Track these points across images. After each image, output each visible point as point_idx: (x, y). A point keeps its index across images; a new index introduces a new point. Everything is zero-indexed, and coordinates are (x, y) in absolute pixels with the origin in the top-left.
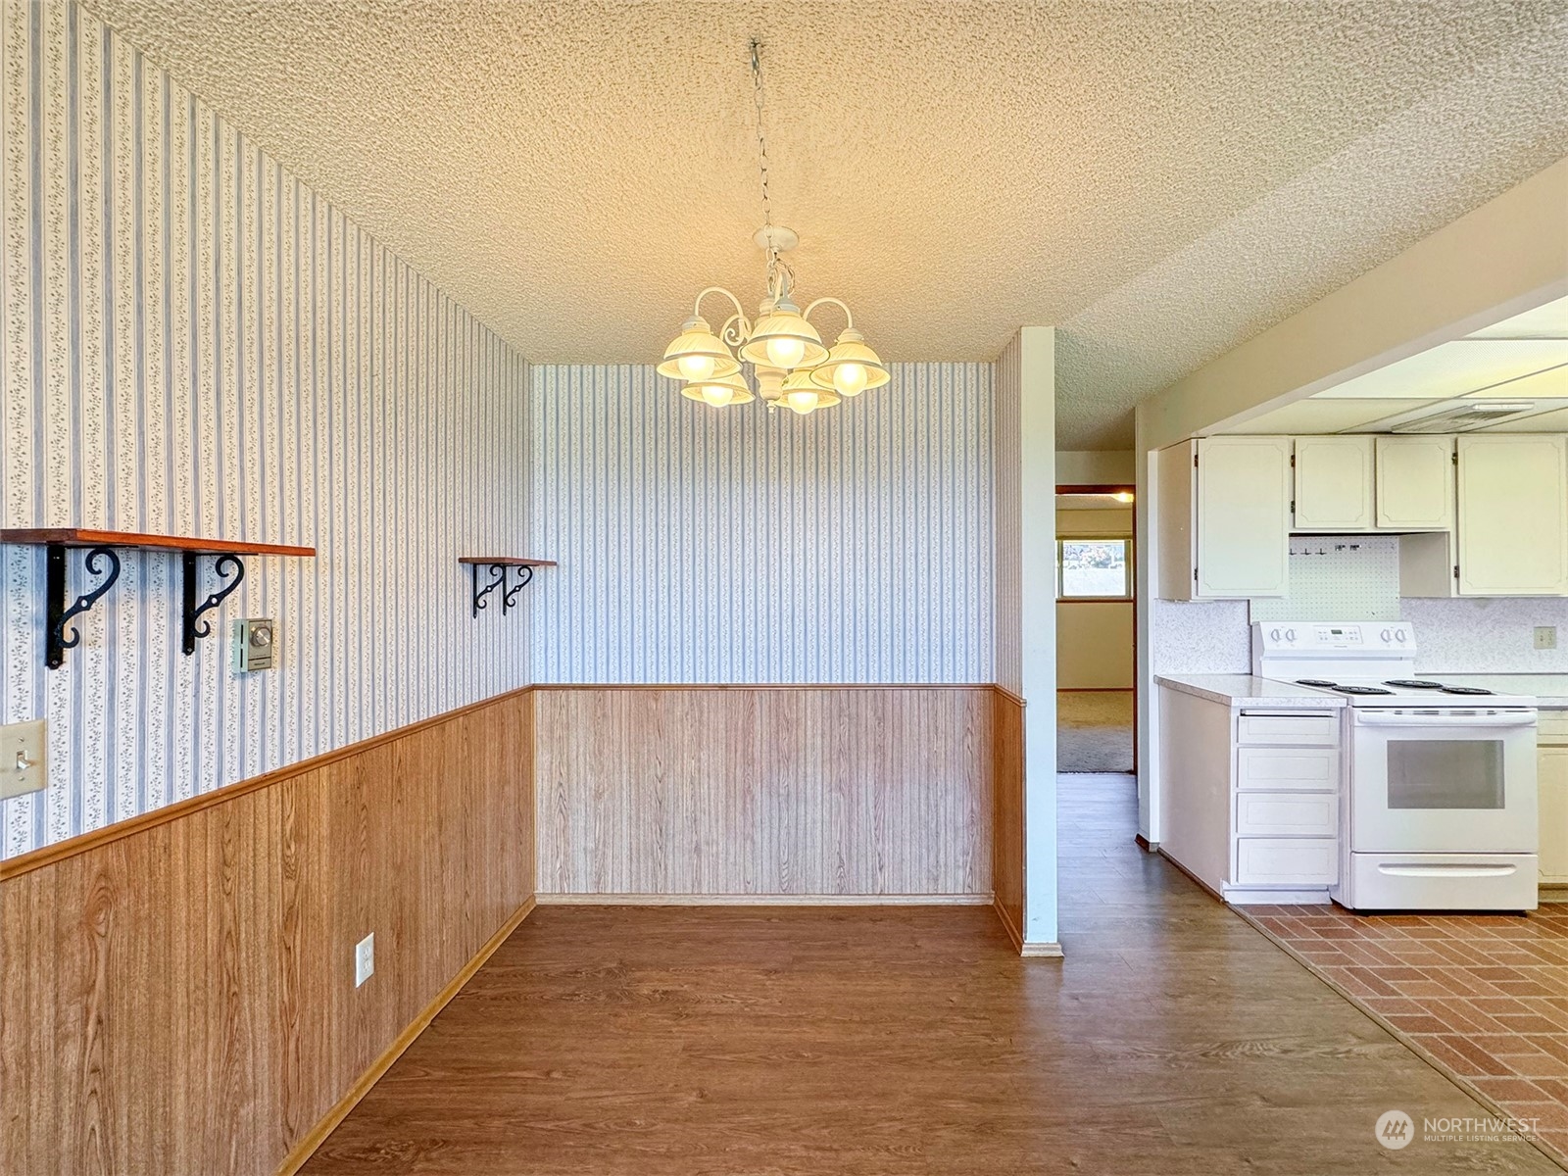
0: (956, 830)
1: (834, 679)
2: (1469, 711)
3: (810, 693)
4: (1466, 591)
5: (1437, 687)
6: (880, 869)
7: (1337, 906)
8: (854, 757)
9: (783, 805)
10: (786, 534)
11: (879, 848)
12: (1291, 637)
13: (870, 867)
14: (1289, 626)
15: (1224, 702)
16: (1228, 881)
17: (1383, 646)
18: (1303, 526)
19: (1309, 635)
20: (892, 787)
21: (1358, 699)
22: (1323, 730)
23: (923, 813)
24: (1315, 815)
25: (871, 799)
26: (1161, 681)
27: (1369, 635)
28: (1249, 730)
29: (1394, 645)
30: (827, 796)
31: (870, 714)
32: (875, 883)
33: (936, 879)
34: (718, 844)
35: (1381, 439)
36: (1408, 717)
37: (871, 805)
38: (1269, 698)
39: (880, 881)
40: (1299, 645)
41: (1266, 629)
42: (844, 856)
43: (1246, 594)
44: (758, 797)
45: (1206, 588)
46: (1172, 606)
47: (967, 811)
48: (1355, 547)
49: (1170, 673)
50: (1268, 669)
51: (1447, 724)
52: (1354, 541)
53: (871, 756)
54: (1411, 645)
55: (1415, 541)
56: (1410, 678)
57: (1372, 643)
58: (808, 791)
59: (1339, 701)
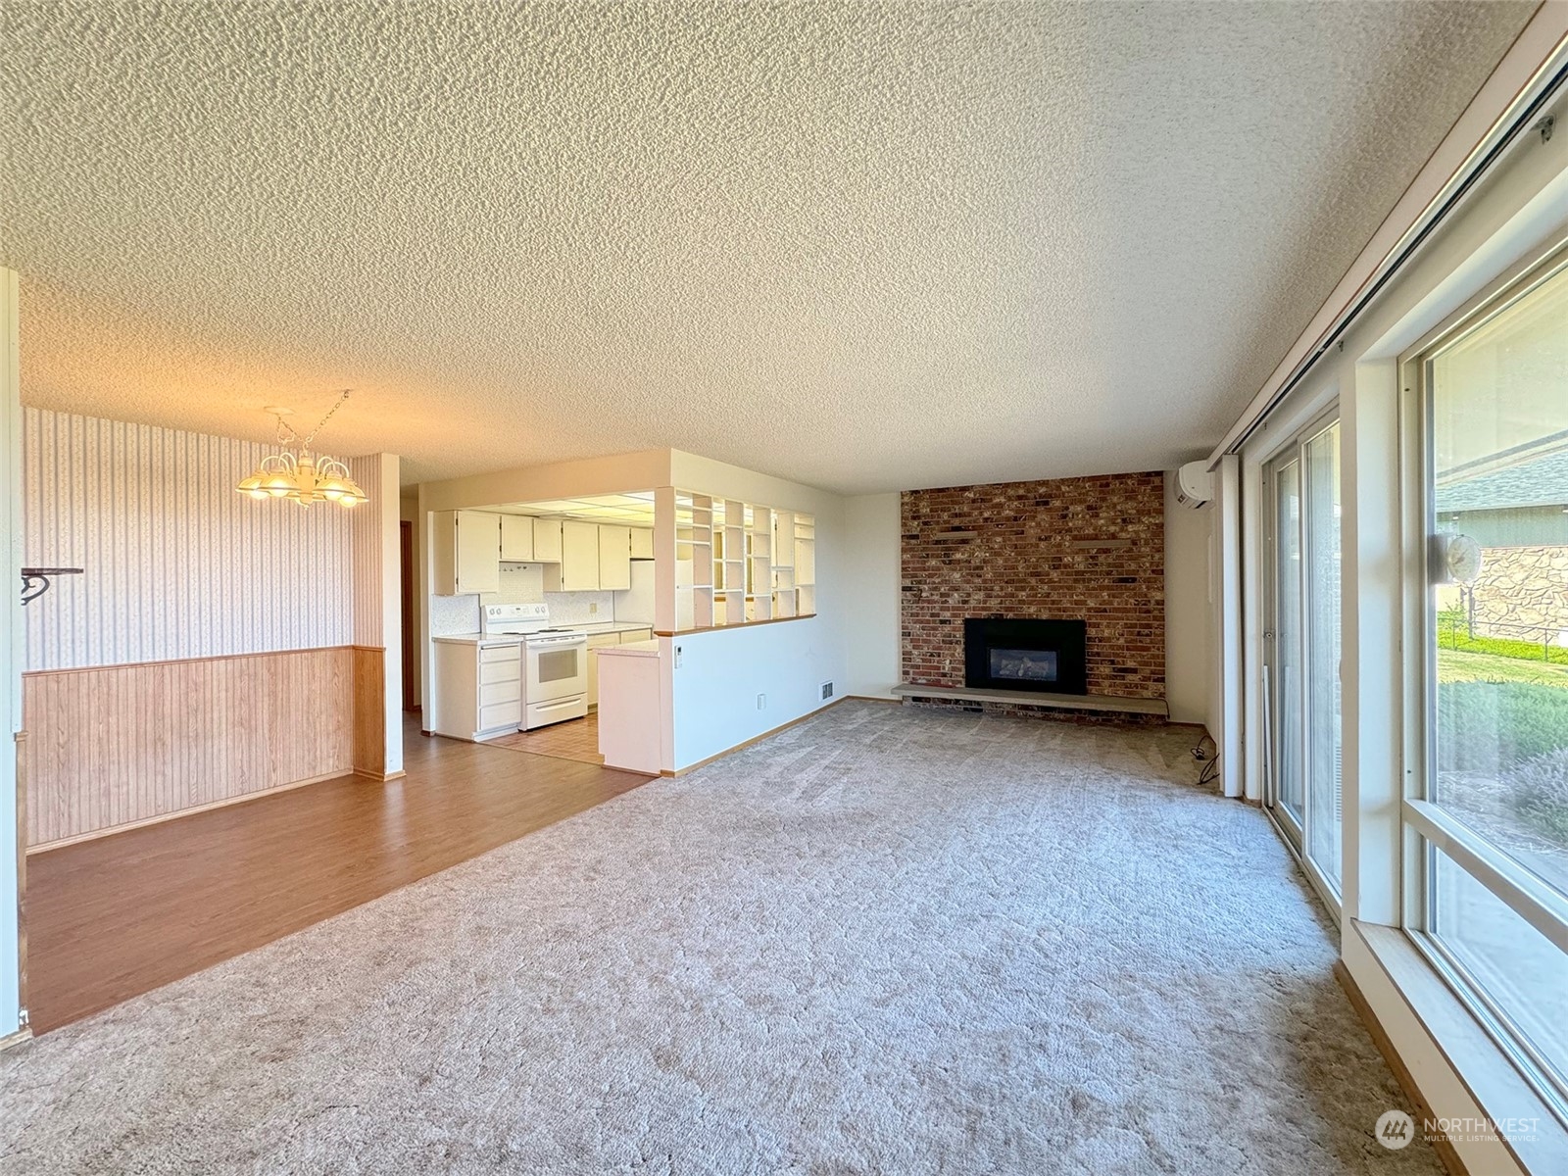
0: (328, 734)
1: (255, 649)
2: (566, 637)
3: (215, 663)
4: (566, 589)
5: (556, 631)
6: (274, 770)
7: (521, 731)
8: (252, 701)
9: (193, 744)
10: (194, 553)
11: (273, 757)
12: (499, 612)
13: (266, 770)
14: (498, 607)
15: (473, 644)
16: (476, 731)
17: (536, 614)
18: (504, 558)
19: (507, 611)
20: (282, 717)
21: (528, 637)
22: (515, 652)
23: (305, 729)
24: (511, 691)
25: (266, 726)
26: (436, 640)
27: (530, 610)
28: (485, 656)
29: (541, 613)
30: (230, 731)
31: (265, 671)
32: (269, 780)
33: (314, 768)
34: (128, 784)
35: (535, 520)
36: (546, 642)
37: (266, 731)
38: (489, 640)
39: (274, 778)
40: (502, 616)
41: (488, 609)
42: (245, 769)
43: (477, 591)
44: (168, 741)
45: (463, 588)
46: (442, 598)
47: (335, 722)
48: (525, 568)
49: (440, 635)
50: (489, 629)
51: (559, 644)
52: (526, 565)
53: (266, 699)
54: (547, 613)
55: (550, 567)
56: (547, 629)
57: (533, 614)
58: (215, 730)
59: (521, 639)
